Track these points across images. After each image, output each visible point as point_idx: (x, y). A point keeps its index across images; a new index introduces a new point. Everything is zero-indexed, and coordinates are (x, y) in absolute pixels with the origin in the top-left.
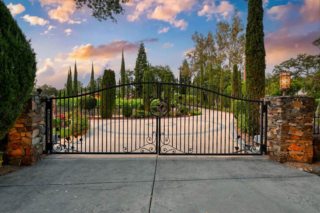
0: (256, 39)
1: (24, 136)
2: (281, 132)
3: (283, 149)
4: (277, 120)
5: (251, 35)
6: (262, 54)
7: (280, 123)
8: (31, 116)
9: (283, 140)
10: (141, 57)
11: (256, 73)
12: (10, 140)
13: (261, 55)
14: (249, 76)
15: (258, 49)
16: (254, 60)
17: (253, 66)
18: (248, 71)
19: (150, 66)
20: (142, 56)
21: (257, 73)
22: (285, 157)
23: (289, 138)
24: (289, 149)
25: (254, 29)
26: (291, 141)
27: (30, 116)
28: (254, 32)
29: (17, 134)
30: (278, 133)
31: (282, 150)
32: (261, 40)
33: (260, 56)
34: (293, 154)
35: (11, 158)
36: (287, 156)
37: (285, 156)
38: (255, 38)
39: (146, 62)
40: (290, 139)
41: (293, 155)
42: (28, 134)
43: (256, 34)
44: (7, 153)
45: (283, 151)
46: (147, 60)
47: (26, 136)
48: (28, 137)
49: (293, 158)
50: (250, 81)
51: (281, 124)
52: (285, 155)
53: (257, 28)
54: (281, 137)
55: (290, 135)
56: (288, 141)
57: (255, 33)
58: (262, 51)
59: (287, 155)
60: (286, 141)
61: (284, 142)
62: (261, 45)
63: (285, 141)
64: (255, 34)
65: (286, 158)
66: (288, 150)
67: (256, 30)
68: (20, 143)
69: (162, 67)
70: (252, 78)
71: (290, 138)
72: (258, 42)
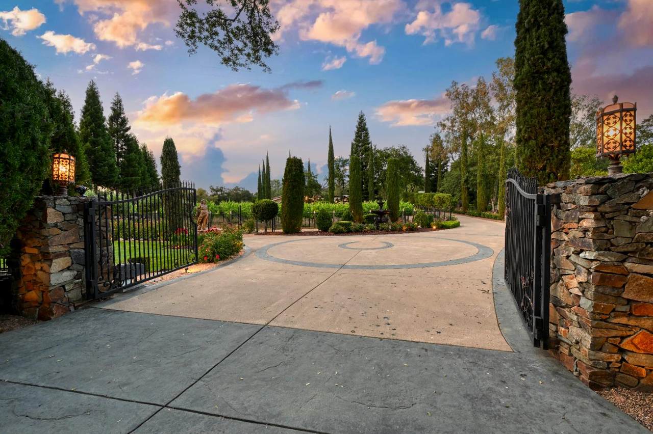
0: (540, 43)
1: (40, 269)
2: (593, 288)
3: (603, 345)
4: (582, 251)
5: (528, 37)
6: (560, 77)
7: (592, 260)
8: (47, 235)
9: (604, 317)
10: (360, 137)
11: (540, 128)
12: (24, 276)
13: (556, 82)
14: (522, 139)
15: (545, 68)
16: (535, 96)
17: (535, 111)
18: (521, 127)
19: (375, 148)
20: (361, 134)
21: (545, 128)
22: (608, 371)
23: (624, 310)
24: (625, 345)
25: (536, 20)
26: (632, 322)
27: (45, 235)
28: (536, 28)
29: (31, 265)
30: (583, 292)
31: (598, 347)
32: (555, 44)
33: (554, 84)
34: (642, 365)
35: (25, 305)
36: (617, 370)
37: (608, 368)
38: (538, 41)
39: (368, 144)
40: (630, 315)
41: (643, 367)
42: (45, 265)
43: (540, 31)
44: (20, 296)
45: (600, 350)
46: (370, 141)
47: (42, 269)
48: (44, 271)
49: (643, 378)
50: (526, 150)
51: (594, 265)
52: (610, 366)
53: (544, 16)
54: (595, 306)
55: (629, 301)
56: (624, 320)
57: (539, 27)
58: (558, 70)
59: (619, 365)
60: (615, 321)
61: (606, 322)
62: (556, 54)
63: (608, 320)
64: (537, 31)
65: (614, 375)
66: (622, 351)
67: (541, 21)
68: (35, 280)
69: (394, 150)
70: (532, 143)
71: (630, 310)
72: (546, 50)
